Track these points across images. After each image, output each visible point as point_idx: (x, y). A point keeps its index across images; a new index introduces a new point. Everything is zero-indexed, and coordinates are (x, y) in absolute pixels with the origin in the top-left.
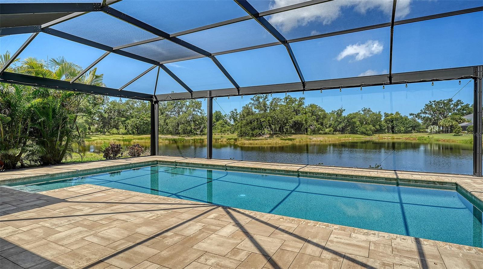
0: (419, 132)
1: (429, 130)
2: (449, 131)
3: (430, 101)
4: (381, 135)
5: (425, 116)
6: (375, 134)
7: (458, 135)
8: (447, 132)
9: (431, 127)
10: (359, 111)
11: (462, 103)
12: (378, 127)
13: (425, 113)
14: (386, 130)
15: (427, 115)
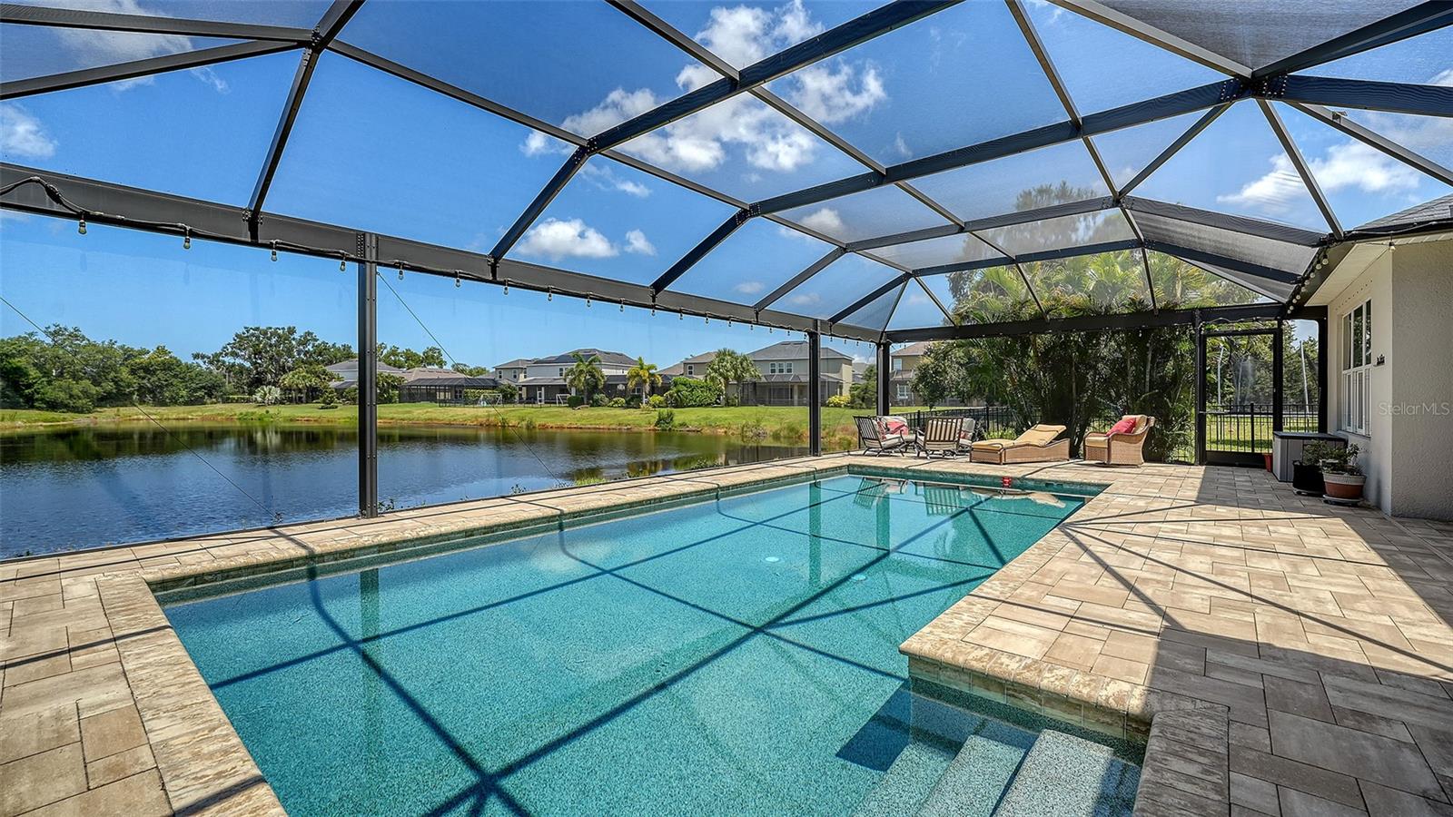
0: (226, 401)
1: (258, 396)
2: (304, 399)
3: (245, 328)
4: (124, 411)
5: (232, 361)
6: (98, 406)
7: (330, 408)
8: (300, 401)
9: (263, 389)
10: (32, 334)
11: (317, 340)
12: (109, 386)
13: (235, 355)
14: (135, 397)
15: (238, 361)
